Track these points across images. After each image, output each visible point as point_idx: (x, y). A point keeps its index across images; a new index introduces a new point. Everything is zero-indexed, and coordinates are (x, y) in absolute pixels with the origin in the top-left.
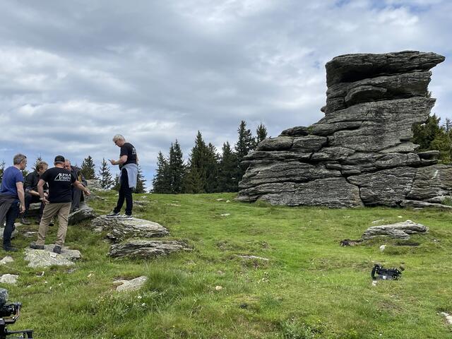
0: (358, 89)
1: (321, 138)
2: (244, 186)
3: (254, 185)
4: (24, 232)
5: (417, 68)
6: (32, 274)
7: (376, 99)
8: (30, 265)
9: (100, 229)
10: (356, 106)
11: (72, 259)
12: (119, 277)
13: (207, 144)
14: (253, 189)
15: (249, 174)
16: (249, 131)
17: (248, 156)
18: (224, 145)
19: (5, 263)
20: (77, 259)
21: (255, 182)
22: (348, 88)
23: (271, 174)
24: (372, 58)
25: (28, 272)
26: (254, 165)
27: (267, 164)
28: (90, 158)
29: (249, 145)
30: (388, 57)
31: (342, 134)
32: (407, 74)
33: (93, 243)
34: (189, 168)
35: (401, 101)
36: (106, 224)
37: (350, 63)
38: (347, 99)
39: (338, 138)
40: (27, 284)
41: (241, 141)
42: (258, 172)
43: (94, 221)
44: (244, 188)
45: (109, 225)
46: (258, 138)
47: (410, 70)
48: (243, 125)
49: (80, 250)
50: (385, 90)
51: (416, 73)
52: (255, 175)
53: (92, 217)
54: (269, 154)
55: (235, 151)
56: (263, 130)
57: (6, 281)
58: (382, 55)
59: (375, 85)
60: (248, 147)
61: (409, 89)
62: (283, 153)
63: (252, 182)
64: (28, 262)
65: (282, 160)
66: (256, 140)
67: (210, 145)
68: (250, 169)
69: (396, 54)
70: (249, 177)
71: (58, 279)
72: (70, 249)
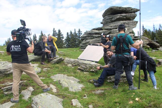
0: (118, 17)
1: (108, 31)
5: (133, 12)
7: (122, 20)
10: (116, 22)
22: (114, 16)
23: (94, 42)
24: (122, 8)
27: (92, 39)
30: (126, 8)
31: (114, 30)
32: (131, 14)
35: (129, 21)
37: (116, 9)
38: (113, 19)
39: (113, 31)
44: (83, 47)
47: (131, 13)
50: (125, 18)
51: (133, 13)
52: (88, 42)
54: (93, 36)
58: (124, 8)
59: (123, 16)
61: (131, 18)
62: (97, 35)
65: (97, 38)
69: (127, 8)
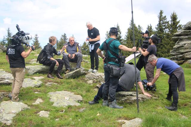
2: (173, 54)
3: (182, 53)
4: (46, 83)
6: (57, 111)
8: (55, 105)
9: (91, 82)
11: (78, 101)
12: (120, 118)
13: (137, 26)
14: (181, 55)
15: (179, 46)
16: (165, 17)
17: (177, 33)
18: (148, 26)
19: (38, 103)
20: (81, 101)
21: (182, 51)
25: (55, 110)
26: (181, 40)
28: (65, 34)
29: (165, 26)
33: (88, 91)
34: (125, 41)
36: (94, 78)
40: (55, 118)
41: (160, 24)
42: (185, 44)
43: (86, 76)
45: (97, 79)
46: (171, 21)
48: (161, 13)
49: (82, 95)
53: (85, 74)
55: (156, 30)
56: (175, 15)
57: (43, 115)
60: (164, 27)
63: (180, 51)
64: (53, 103)
66: (170, 23)
67: (139, 26)
68: (179, 42)
70: (178, 48)
71: (77, 116)
72: (75, 94)
